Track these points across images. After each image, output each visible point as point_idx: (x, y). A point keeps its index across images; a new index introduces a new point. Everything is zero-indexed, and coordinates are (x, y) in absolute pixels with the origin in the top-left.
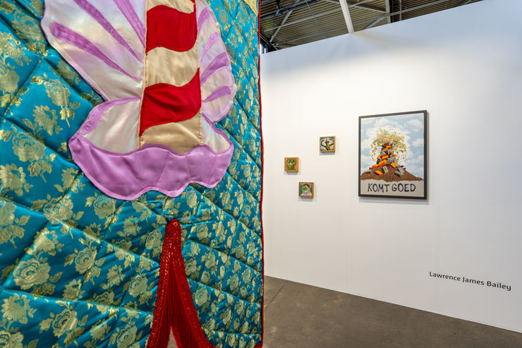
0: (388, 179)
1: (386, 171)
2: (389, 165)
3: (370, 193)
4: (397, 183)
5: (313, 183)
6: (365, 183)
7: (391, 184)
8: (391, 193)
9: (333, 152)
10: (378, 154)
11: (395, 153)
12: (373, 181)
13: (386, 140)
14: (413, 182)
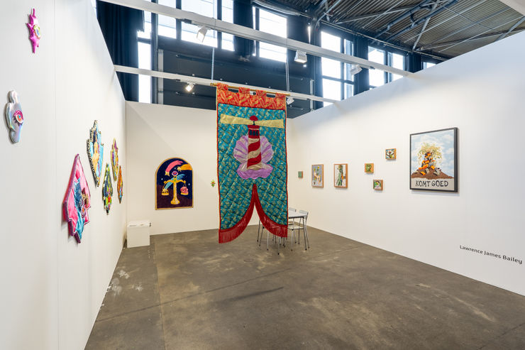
0: (429, 177)
1: (428, 172)
2: (429, 168)
3: (419, 187)
4: (435, 180)
5: (382, 181)
6: (414, 180)
7: (431, 181)
8: (431, 187)
9: (395, 159)
10: (422, 160)
11: (434, 159)
12: (419, 179)
13: (428, 150)
14: (446, 180)
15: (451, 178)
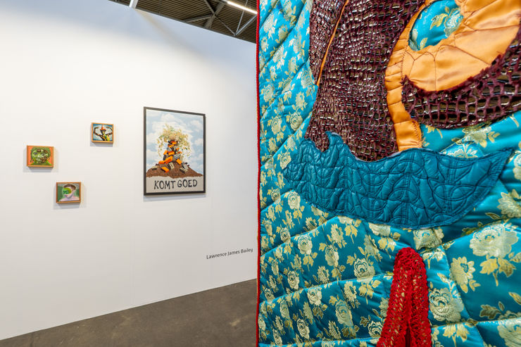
0: (174, 175)
1: (173, 167)
2: (175, 162)
3: (159, 190)
4: (182, 180)
5: (79, 184)
6: (151, 180)
7: (177, 180)
8: (177, 189)
10: (164, 150)
11: (180, 150)
12: (159, 178)
13: (172, 136)
14: (195, 178)
15: (200, 175)
